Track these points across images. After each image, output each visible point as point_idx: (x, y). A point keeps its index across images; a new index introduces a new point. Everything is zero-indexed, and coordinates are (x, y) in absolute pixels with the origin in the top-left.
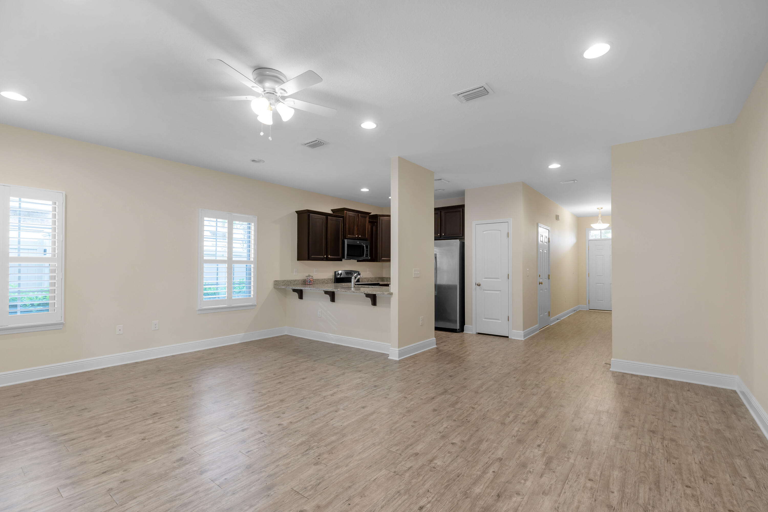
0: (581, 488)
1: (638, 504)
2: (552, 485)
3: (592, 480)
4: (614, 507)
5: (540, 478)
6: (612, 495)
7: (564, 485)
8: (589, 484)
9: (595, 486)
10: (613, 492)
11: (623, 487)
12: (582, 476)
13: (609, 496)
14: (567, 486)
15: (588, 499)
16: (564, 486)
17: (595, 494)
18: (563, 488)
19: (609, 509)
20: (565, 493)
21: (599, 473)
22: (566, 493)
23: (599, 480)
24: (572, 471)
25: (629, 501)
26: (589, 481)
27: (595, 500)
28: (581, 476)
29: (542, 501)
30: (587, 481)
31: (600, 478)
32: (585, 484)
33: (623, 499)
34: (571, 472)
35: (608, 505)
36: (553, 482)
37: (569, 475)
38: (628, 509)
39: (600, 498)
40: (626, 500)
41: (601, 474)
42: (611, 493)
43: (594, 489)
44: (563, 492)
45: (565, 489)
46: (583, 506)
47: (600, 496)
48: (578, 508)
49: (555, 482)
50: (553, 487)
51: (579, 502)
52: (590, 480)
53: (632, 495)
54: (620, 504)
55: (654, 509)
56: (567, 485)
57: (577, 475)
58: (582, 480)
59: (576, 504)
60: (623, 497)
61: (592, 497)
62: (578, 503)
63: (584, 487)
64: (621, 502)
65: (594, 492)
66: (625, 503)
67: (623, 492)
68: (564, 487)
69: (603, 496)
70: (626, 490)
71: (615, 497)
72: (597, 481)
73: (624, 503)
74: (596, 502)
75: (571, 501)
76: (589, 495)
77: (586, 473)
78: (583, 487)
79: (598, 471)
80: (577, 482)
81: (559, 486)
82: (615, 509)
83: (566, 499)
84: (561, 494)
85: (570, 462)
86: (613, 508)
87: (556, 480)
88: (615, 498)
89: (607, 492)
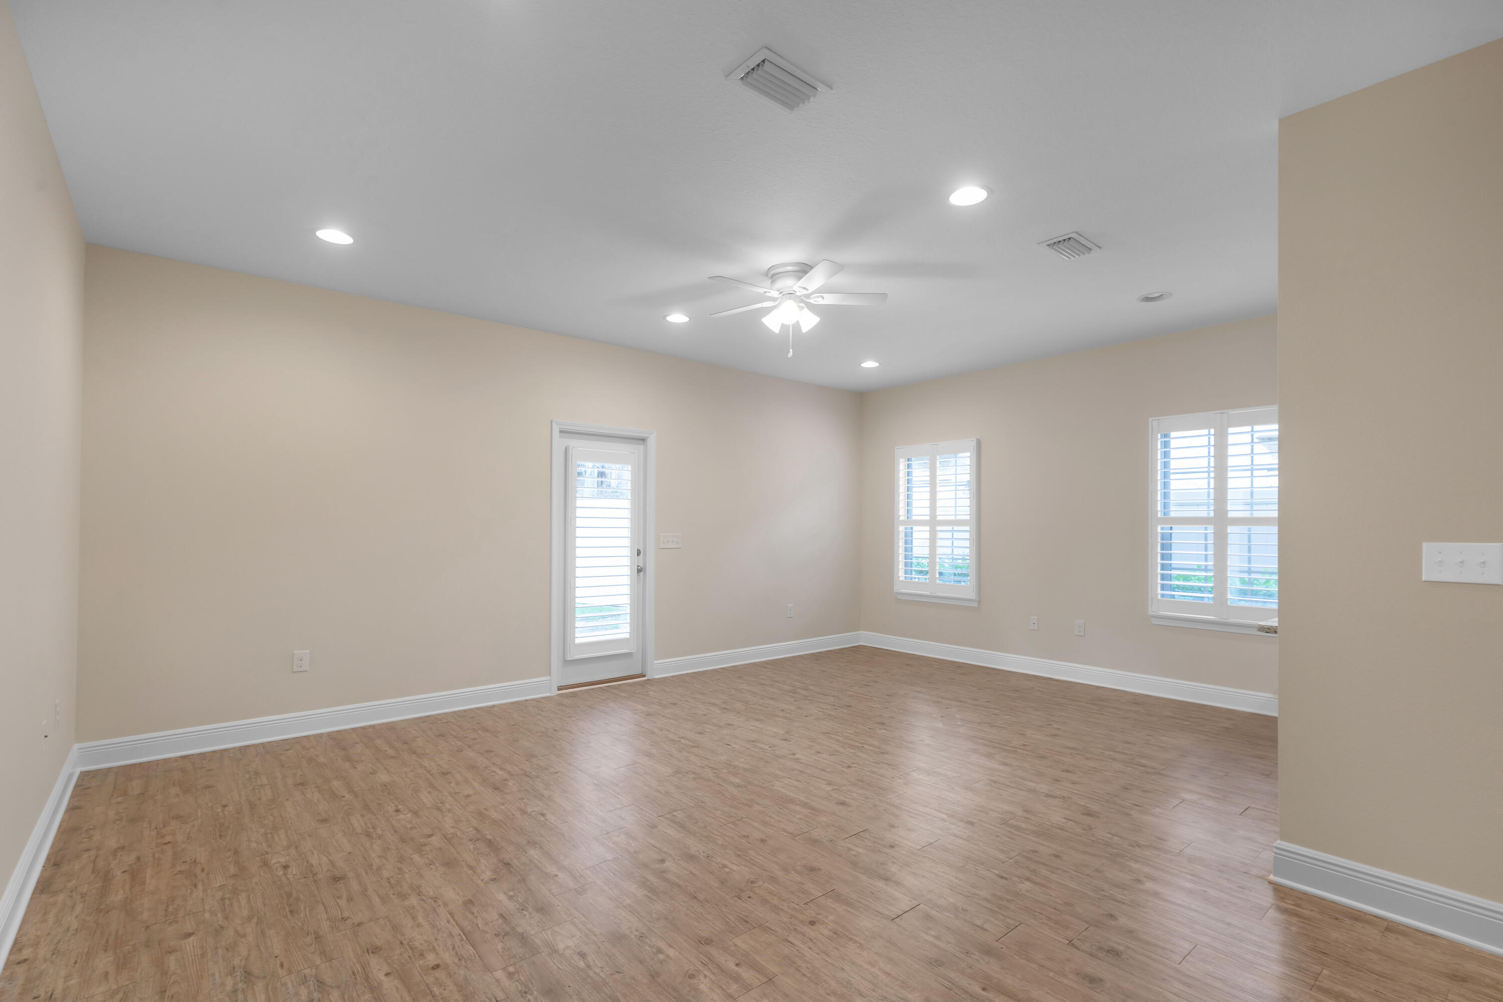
0: (435, 944)
1: (338, 987)
2: (476, 917)
3: (433, 968)
4: (371, 954)
5: (500, 913)
6: (386, 969)
7: (463, 930)
8: (431, 959)
9: (421, 962)
10: (387, 975)
11: (377, 997)
12: (454, 963)
13: (388, 964)
14: (456, 931)
15: (412, 937)
16: (459, 928)
17: (410, 952)
18: (457, 924)
19: (375, 946)
20: (448, 922)
21: (436, 990)
22: (446, 922)
23: (425, 978)
24: (478, 957)
25: (354, 980)
26: (436, 963)
27: (401, 943)
28: (456, 960)
29: (461, 894)
30: (439, 962)
31: (427, 982)
32: (437, 954)
33: (364, 976)
34: (477, 955)
35: (381, 950)
36: (480, 922)
37: (473, 948)
38: (348, 966)
39: (398, 952)
40: (361, 978)
41: (431, 992)
42: (389, 971)
43: (418, 958)
44: (452, 920)
45: (453, 925)
46: (409, 925)
47: (401, 954)
48: (413, 918)
49: (477, 925)
50: (471, 916)
51: (419, 925)
52: (438, 966)
53: (354, 994)
54: (364, 966)
55: (309, 997)
56: (458, 933)
57: (463, 957)
58: (448, 957)
59: (420, 919)
60: (367, 978)
61: (410, 943)
62: (419, 923)
63: (434, 949)
64: (365, 969)
65: (413, 954)
66: (358, 972)
67: (372, 989)
68: (457, 927)
69: (396, 957)
70: (370, 996)
71: (379, 970)
72: (425, 975)
73: (360, 971)
74: (398, 942)
75: (430, 919)
76: (417, 944)
77: (455, 973)
78: (434, 947)
79: (441, 994)
80: (451, 947)
81: (465, 924)
82: (366, 952)
83: (438, 916)
84: (451, 916)
85: (500, 971)
86: (370, 952)
87: (479, 928)
88: (378, 968)
89: (395, 968)
